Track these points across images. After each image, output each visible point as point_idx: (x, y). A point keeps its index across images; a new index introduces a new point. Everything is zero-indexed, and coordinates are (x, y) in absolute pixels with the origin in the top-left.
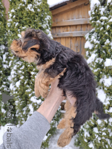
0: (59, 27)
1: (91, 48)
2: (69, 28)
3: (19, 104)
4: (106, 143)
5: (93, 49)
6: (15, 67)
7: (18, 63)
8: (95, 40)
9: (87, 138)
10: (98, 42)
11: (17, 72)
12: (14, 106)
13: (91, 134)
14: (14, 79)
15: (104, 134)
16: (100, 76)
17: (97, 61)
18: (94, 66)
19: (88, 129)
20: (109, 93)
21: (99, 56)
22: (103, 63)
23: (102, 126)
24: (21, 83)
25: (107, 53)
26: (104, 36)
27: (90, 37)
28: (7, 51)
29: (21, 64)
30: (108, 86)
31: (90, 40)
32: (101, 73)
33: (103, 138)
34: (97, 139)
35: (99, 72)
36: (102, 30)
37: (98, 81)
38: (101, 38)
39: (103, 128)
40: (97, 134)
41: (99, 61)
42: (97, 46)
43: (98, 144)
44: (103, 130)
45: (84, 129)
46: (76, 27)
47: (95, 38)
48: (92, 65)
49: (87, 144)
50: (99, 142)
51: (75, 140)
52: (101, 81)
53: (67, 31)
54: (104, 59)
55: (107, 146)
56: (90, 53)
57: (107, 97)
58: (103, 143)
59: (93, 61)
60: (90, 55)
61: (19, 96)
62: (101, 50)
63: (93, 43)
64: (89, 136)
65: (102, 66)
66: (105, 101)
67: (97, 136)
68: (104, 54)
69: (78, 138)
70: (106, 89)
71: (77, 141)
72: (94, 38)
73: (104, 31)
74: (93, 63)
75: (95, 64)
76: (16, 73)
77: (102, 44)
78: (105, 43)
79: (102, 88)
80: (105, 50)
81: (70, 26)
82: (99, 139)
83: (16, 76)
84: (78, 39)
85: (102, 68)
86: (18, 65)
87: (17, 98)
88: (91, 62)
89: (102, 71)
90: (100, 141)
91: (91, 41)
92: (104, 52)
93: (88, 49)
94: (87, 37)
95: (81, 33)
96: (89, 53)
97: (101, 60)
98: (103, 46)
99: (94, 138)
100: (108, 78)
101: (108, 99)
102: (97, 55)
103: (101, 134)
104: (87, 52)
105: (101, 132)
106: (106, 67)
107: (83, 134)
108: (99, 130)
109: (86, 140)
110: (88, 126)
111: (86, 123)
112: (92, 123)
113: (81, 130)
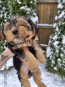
1: (62, 8)
4: (64, 67)
5: (63, 9)
9: (53, 64)
13: (56, 62)
15: (64, 62)
18: (63, 20)
23: (63, 58)
27: (61, 1)
33: (63, 64)
34: (59, 65)
40: (60, 62)
43: (60, 67)
44: (63, 60)
45: (52, 60)
48: (62, 20)
49: (53, 68)
50: (60, 66)
51: (46, 66)
55: (64, 69)
59: (63, 16)
60: (60, 13)
64: (54, 63)
67: (59, 63)
71: (47, 66)
75: (64, 19)
82: (61, 65)
84: (52, 5)
88: (61, 17)
90: (61, 66)
91: (63, 3)
93: (60, 9)
94: (59, 1)
96: (60, 11)
99: (57, 64)
103: (62, 62)
105: (62, 61)
107: (51, 62)
108: (61, 60)
109: (52, 66)
110: (54, 58)
111: (54, 56)
112: (58, 56)
113: (50, 60)
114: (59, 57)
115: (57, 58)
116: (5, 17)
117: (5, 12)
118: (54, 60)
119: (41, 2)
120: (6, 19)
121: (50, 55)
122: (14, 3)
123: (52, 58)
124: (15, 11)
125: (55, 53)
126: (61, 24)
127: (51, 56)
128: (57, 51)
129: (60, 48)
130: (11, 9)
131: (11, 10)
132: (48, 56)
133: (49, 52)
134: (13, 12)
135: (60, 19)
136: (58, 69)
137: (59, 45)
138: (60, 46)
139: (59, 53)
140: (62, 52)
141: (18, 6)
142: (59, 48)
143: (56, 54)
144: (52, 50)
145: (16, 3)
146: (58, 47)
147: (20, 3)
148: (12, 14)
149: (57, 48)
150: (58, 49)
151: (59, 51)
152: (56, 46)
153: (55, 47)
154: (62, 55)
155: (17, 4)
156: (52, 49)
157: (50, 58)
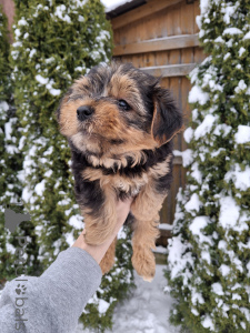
0: (130, 56)
1: (202, 103)
2: (152, 59)
3: (43, 234)
4: (242, 318)
5: (208, 105)
6: (32, 152)
7: (39, 141)
8: (212, 84)
9: (197, 308)
10: (220, 88)
11: (36, 162)
12: (34, 238)
13: (206, 298)
14: (30, 177)
15: (236, 297)
16: (226, 167)
17: (217, 132)
18: (212, 144)
19: (199, 287)
20: (247, 204)
21: (223, 120)
22: (231, 136)
23: (231, 280)
24: (46, 185)
25: (239, 112)
26: (232, 73)
27: (200, 76)
28: (14, 116)
29: (44, 144)
30: (244, 189)
31: (200, 85)
32: (227, 158)
33: (235, 306)
34: (221, 309)
35: (222, 157)
36: (229, 60)
37: (222, 178)
38: (225, 78)
39: (234, 284)
40: (221, 297)
41: (222, 131)
42: (216, 97)
43: (224, 319)
44: (233, 289)
45: (190, 287)
46: (169, 56)
47: (213, 79)
48: (207, 142)
49: (198, 321)
50: (226, 315)
51: (172, 311)
52: (227, 177)
53: (148, 65)
54: (235, 127)
55: (243, 325)
56: (202, 113)
57: (241, 215)
58: (234, 317)
59: (209, 131)
60: (201, 118)
61: (42, 216)
62: (226, 107)
63: (207, 90)
64: (201, 301)
65: (231, 142)
66: (238, 224)
67: (221, 302)
68: (233, 115)
69: (177, 307)
70: (239, 195)
71: (175, 312)
72: (209, 78)
73: (234, 62)
74: (209, 136)
75: (214, 139)
76: (35, 165)
77: (229, 91)
78: (237, 90)
79: (230, 192)
80: (236, 105)
81: (155, 53)
82: (226, 308)
83: (34, 170)
84: (173, 83)
85: (230, 147)
86: (39, 145)
87: (40, 221)
88: (204, 134)
89: (229, 155)
90: (228, 312)
91: (204, 86)
92: (233, 110)
93: (196, 105)
94: (193, 76)
95: (181, 69)
96: (199, 112)
97: (228, 129)
98: (232, 97)
99: (214, 307)
100: (243, 170)
101: (244, 218)
102: (217, 117)
103: (230, 297)
104: (195, 113)
105: (228, 293)
106: (239, 145)
107: (189, 298)
108: (225, 290)
109: (195, 312)
110: (199, 280)
111: (195, 272)
112: (210, 273)
113: (183, 288)
114: (217, 278)
115: (208, 283)
116: (8, 137)
117: (7, 121)
118: (198, 291)
120: (10, 143)
121: (184, 271)
122: (35, 93)
123: (189, 281)
124: (40, 121)
125: (201, 260)
126: (207, 155)
127: (187, 275)
128: (206, 256)
129: (216, 242)
130: (27, 112)
131: (28, 116)
132: (174, 275)
133: (178, 259)
134: (33, 122)
135: (200, 139)
136: (217, 324)
137: (209, 230)
138: (215, 236)
139: (214, 263)
140: (225, 260)
141: (49, 104)
142: (212, 244)
143: (202, 266)
144: (187, 250)
145: (43, 94)
146: (208, 239)
147: (56, 93)
148: (30, 129)
149: (206, 243)
150: (207, 247)
151: (212, 256)
152: (198, 237)
153: (196, 239)
154: (224, 270)
155: (47, 97)
156: (189, 245)
157: (185, 282)
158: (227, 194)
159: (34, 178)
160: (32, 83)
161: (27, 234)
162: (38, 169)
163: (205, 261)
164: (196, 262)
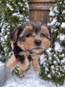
1: (53, 16)
2: (40, 4)
4: (58, 74)
5: (55, 16)
6: (4, 26)
7: (6, 24)
8: (56, 11)
10: (58, 12)
12: (4, 51)
14: (3, 34)
15: (57, 69)
16: (58, 34)
17: (56, 24)
20: (62, 45)
23: (56, 65)
24: (8, 36)
25: (63, 19)
26: (62, 8)
27: (53, 9)
29: (8, 25)
30: (62, 40)
31: (53, 11)
32: (58, 32)
33: (57, 72)
34: (53, 72)
36: (61, 4)
37: (56, 37)
38: (60, 9)
40: (53, 69)
41: (58, 24)
42: (57, 14)
44: (57, 67)
45: (45, 67)
47: (57, 9)
48: (53, 27)
49: (47, 75)
50: (54, 74)
51: (40, 73)
52: (58, 37)
56: (53, 19)
57: (61, 47)
58: (56, 74)
63: (54, 12)
64: (48, 70)
65: (60, 27)
66: (60, 50)
67: (53, 71)
68: (61, 20)
70: (61, 42)
71: (41, 73)
72: (55, 9)
73: (63, 5)
75: (55, 26)
76: (5, 30)
77: (61, 13)
78: (63, 13)
79: (58, 41)
82: (54, 72)
83: (4, 32)
85: (59, 29)
87: (6, 46)
88: (53, 24)
92: (61, 18)
93: (51, 16)
94: (51, 9)
97: (59, 24)
98: (61, 15)
99: (51, 72)
100: (62, 35)
101: (61, 48)
102: (57, 20)
103: (55, 69)
104: (51, 19)
105: (55, 68)
106: (62, 28)
107: (45, 69)
108: (54, 67)
109: (46, 73)
110: (48, 65)
111: (47, 62)
112: (51, 63)
113: (43, 67)
114: (53, 64)
115: (50, 65)
118: (47, 67)
119: (34, 9)
121: (44, 62)
122: (6, 9)
124: (7, 18)
125: (49, 59)
126: (53, 31)
128: (50, 58)
129: (53, 54)
130: (3, 15)
131: (3, 16)
132: (41, 63)
133: (43, 59)
134: (5, 18)
135: (52, 26)
136: (52, 76)
137: (51, 51)
138: (53, 53)
139: (52, 60)
140: (55, 59)
141: (10, 13)
142: (52, 55)
143: (49, 61)
144: (45, 57)
145: (8, 10)
146: (51, 54)
147: (12, 9)
148: (4, 20)
149: (50, 55)
150: (51, 56)
151: (52, 58)
152: (48, 53)
154: (55, 62)
155: (9, 10)
157: (44, 65)
158: (57, 42)
159: (4, 34)
160: (5, 6)
161: (2, 51)
162: (6, 32)
163: (50, 60)
164: (47, 60)
